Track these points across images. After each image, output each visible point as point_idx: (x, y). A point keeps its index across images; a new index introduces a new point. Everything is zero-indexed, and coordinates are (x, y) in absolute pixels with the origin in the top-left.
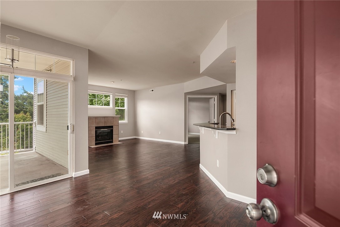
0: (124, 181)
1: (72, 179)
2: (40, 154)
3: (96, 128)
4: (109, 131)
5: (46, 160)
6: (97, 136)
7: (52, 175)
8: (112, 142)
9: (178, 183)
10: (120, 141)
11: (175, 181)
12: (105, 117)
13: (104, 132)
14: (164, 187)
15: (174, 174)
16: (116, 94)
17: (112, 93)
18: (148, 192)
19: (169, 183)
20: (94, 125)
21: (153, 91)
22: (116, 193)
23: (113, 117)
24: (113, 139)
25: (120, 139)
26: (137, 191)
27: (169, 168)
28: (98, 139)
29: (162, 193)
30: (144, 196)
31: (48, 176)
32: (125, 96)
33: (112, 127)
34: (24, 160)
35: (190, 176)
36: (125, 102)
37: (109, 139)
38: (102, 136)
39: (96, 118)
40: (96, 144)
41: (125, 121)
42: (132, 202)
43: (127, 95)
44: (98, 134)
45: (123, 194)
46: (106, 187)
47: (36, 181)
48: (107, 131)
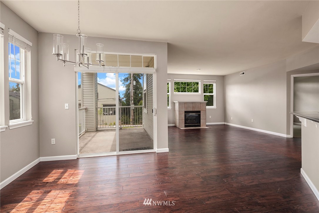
0: (193, 166)
1: (155, 154)
2: (145, 130)
3: (186, 112)
4: (197, 115)
5: (147, 135)
6: (186, 120)
7: (144, 147)
8: (200, 126)
9: (257, 186)
10: (207, 126)
11: (253, 182)
12: (193, 103)
13: (192, 116)
14: (235, 185)
15: (256, 173)
16: (204, 81)
17: (200, 80)
18: (213, 185)
19: (243, 182)
20: (184, 110)
21: (243, 73)
22: (182, 176)
23: (201, 103)
24: (200, 123)
25: (207, 124)
26: (201, 180)
27: (251, 163)
28: (187, 122)
29: (229, 193)
30: (207, 189)
31: (142, 148)
32: (213, 82)
33: (199, 112)
34: (135, 133)
35: (278, 182)
36: (214, 87)
37: (197, 123)
38: (191, 119)
39: (185, 103)
40: (186, 126)
41: (214, 107)
42: (192, 191)
43: (215, 81)
44: (187, 118)
45: (187, 180)
46: (176, 167)
47: (134, 150)
48: (195, 116)
